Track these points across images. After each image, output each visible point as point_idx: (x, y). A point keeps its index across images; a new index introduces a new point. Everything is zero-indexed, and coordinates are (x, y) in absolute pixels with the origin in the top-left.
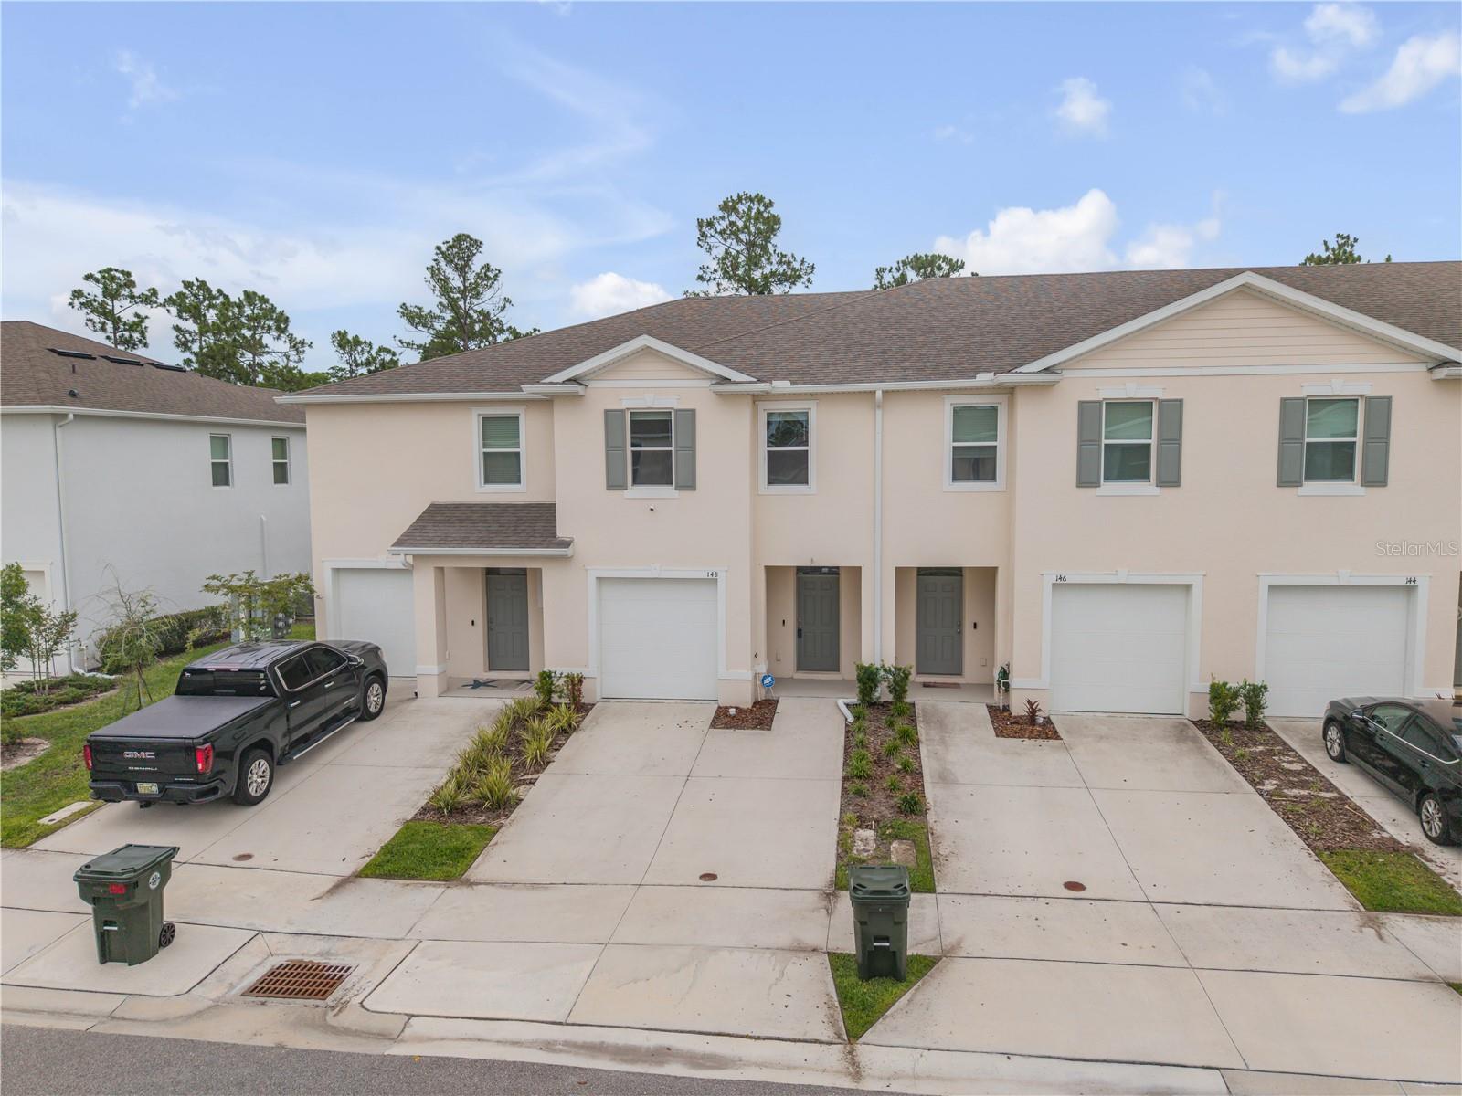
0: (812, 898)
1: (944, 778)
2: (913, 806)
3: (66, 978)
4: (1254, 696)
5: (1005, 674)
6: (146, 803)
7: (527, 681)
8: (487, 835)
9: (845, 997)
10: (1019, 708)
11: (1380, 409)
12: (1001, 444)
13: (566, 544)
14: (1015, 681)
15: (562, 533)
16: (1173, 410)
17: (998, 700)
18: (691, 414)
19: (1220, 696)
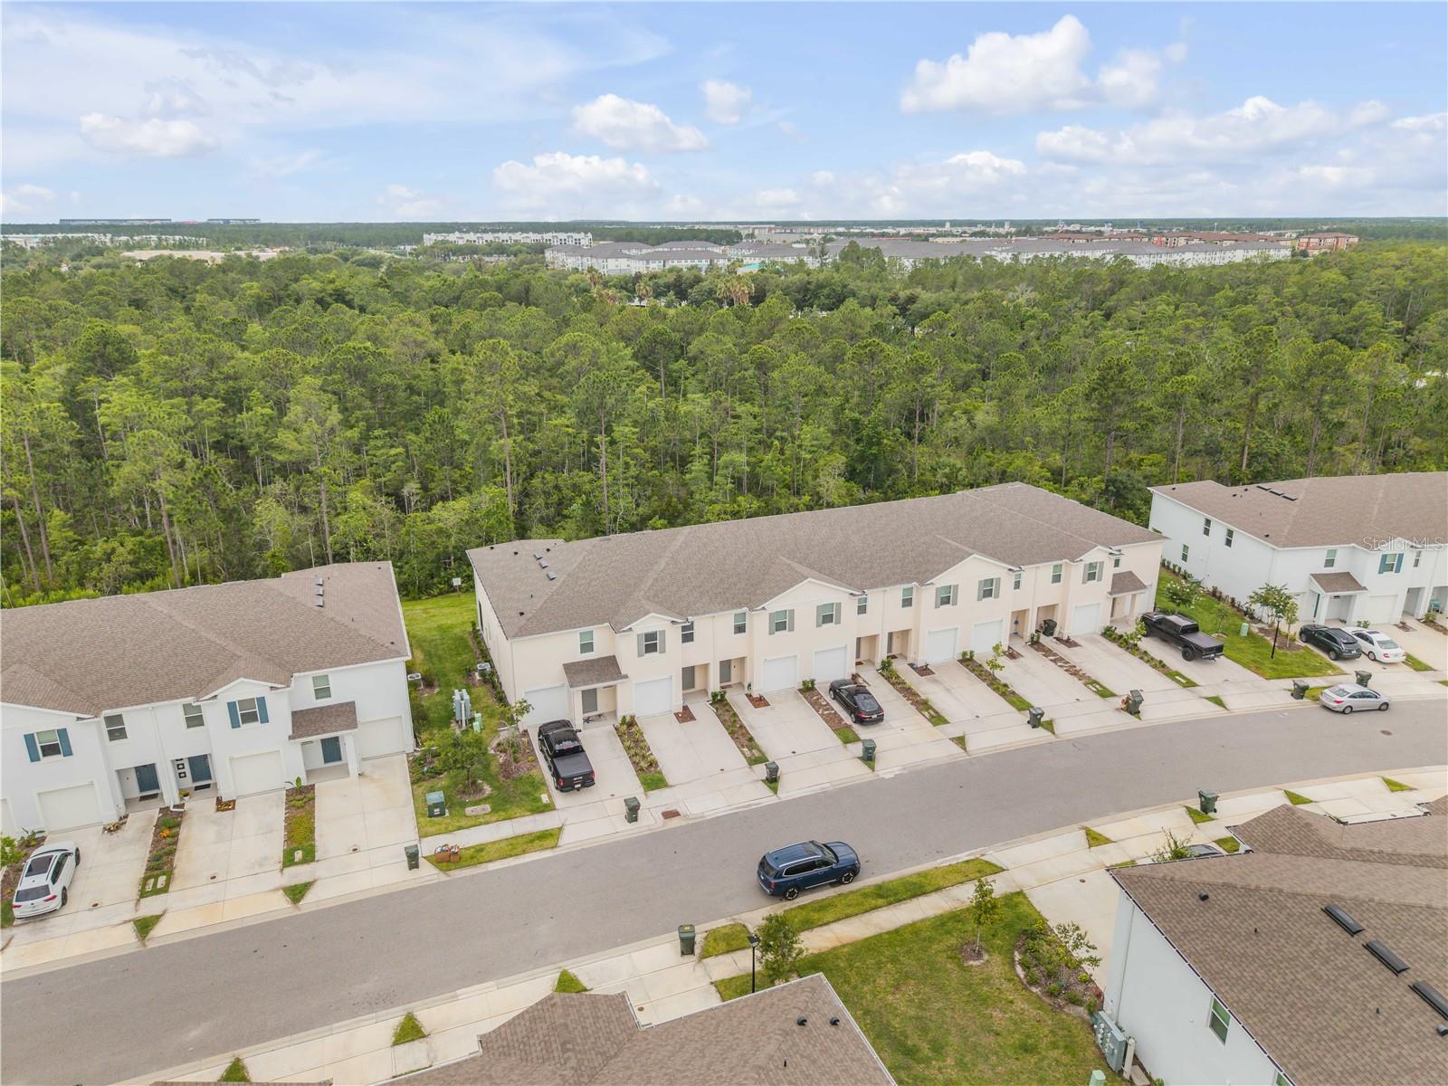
0: (748, 770)
1: (752, 728)
2: (751, 739)
3: (623, 829)
4: (813, 682)
5: (750, 685)
6: (578, 789)
7: (600, 715)
8: (660, 773)
9: (771, 788)
10: (755, 695)
11: (839, 605)
12: (747, 622)
13: (626, 677)
14: (754, 688)
15: (623, 673)
16: (792, 612)
17: (747, 692)
18: (663, 632)
19: (804, 683)
